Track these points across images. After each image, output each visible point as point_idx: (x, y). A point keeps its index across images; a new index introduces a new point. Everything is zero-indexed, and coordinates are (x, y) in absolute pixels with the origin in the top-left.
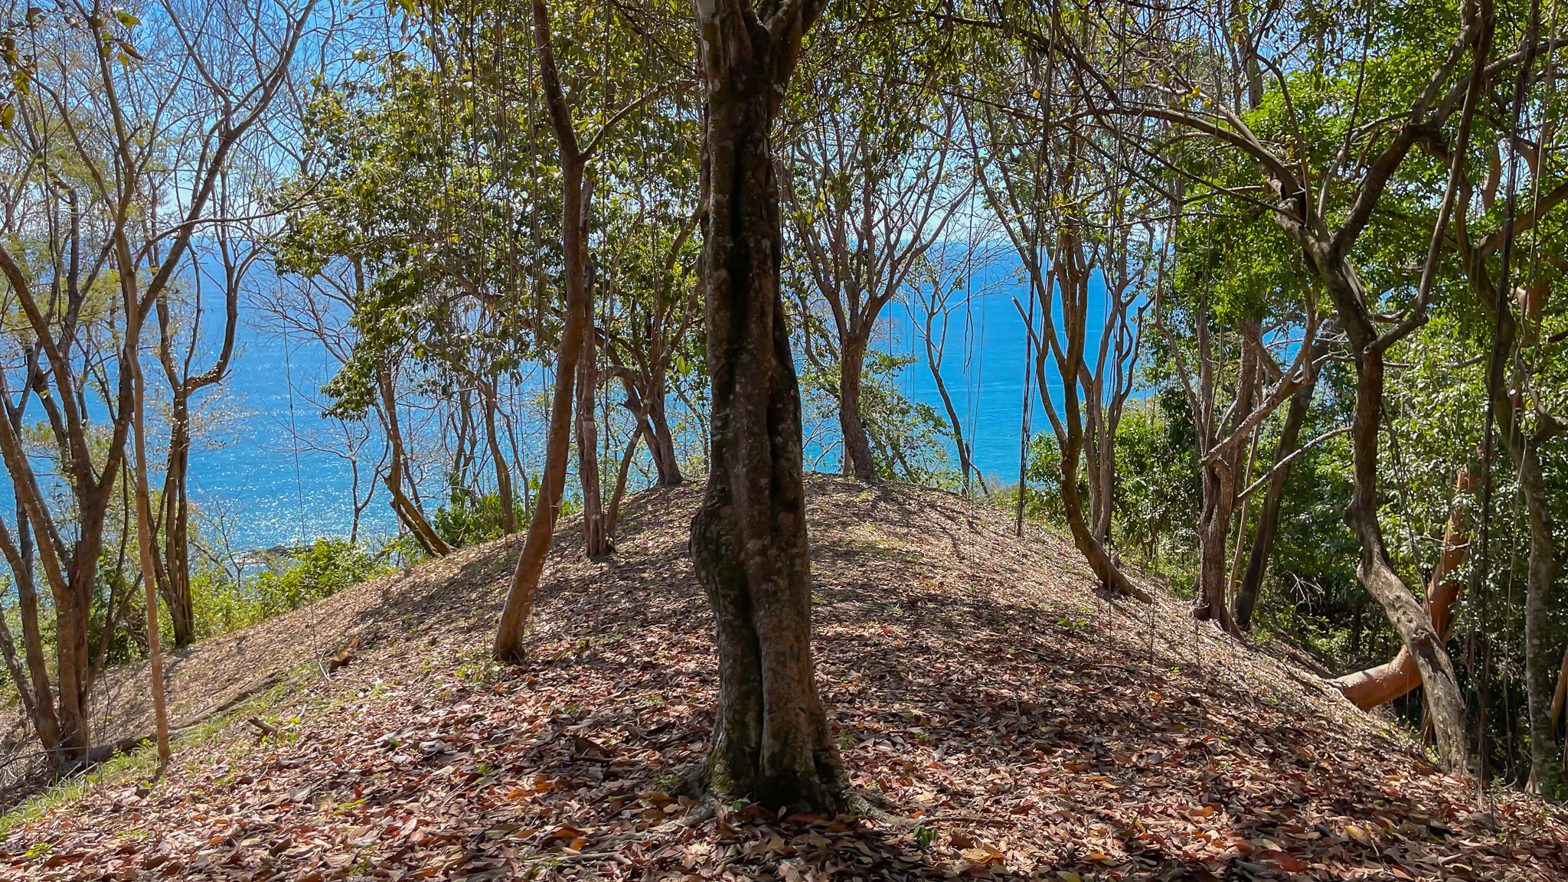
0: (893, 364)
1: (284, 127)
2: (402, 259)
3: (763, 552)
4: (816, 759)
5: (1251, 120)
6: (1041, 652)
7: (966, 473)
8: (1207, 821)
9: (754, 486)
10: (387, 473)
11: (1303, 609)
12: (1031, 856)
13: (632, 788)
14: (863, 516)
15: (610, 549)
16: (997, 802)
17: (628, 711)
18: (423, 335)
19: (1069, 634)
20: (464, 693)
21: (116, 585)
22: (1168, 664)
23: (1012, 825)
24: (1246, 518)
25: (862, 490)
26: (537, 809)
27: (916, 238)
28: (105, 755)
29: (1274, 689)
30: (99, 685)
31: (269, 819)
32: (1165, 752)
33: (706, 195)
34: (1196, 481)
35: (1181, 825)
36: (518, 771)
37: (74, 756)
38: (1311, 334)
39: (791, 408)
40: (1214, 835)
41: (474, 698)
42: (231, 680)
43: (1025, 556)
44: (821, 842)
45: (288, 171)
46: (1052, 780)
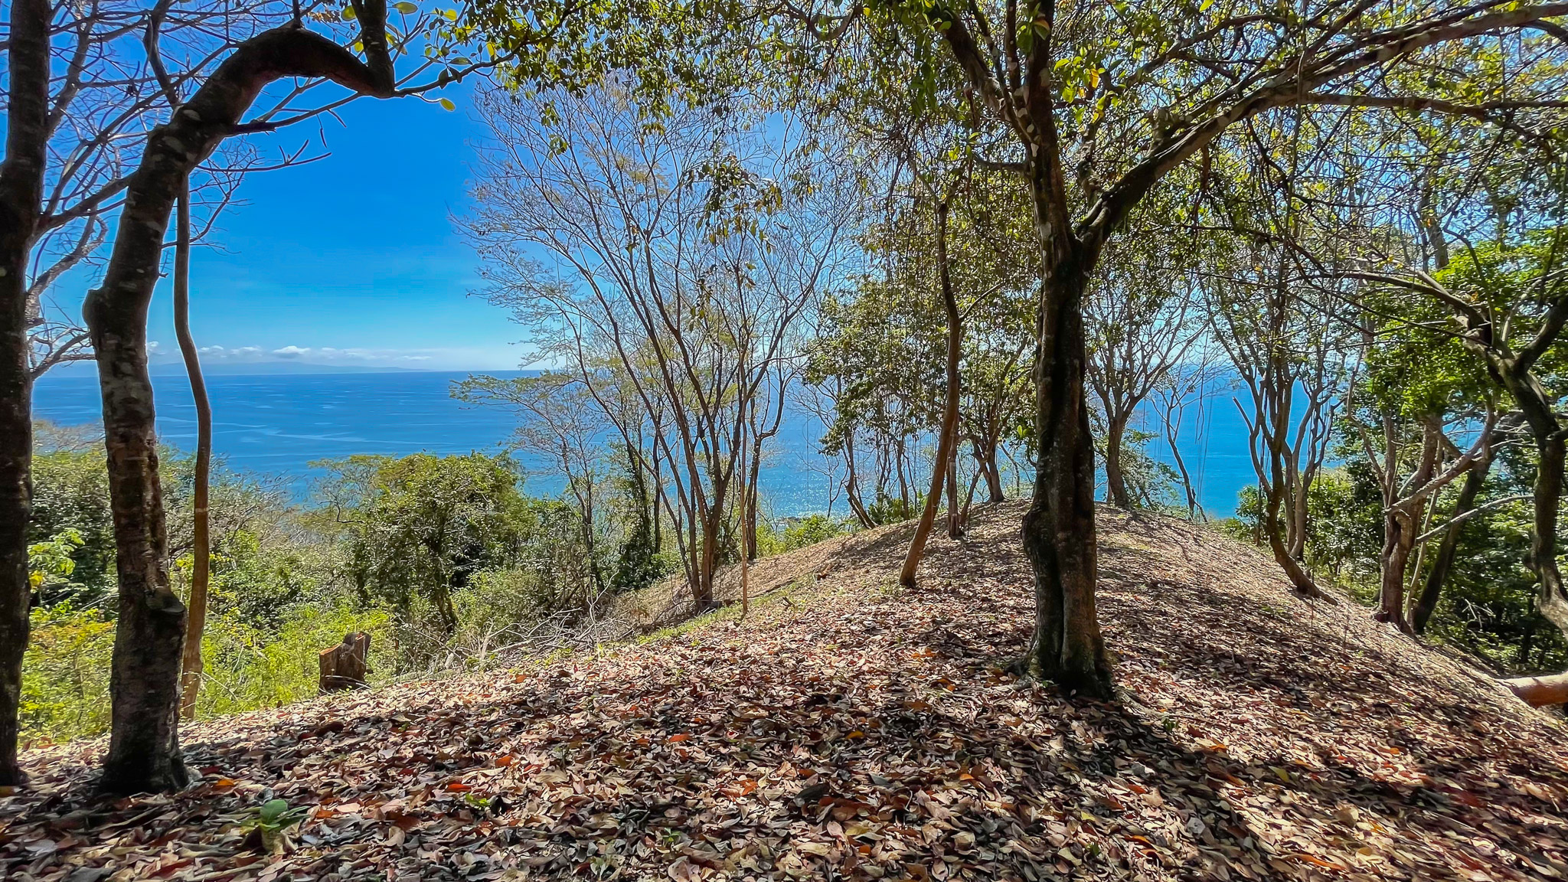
0: (1143, 437)
1: (811, 314)
2: (861, 377)
3: (1067, 540)
4: (1096, 665)
5: (1437, 277)
6: (1249, 625)
7: (1192, 508)
8: (1394, 757)
9: (1063, 502)
10: (847, 484)
11: (1474, 626)
12: (1248, 752)
13: (980, 664)
14: (1120, 529)
15: (962, 533)
16: (1221, 714)
17: (976, 622)
18: (869, 415)
19: (1271, 618)
20: (885, 600)
21: (727, 528)
22: (1354, 648)
23: (1232, 730)
24: (1423, 555)
25: (1120, 512)
26: (928, 665)
27: (1162, 361)
28: (718, 606)
29: (1449, 679)
30: (718, 573)
31: (794, 646)
32: (1354, 706)
33: (1040, 335)
34: (1378, 526)
35: (1371, 756)
36: (916, 644)
37: (705, 604)
38: (1490, 426)
39: (1088, 457)
40: (1401, 768)
41: (890, 603)
42: (772, 579)
43: (1235, 563)
44: (1099, 715)
45: (811, 335)
46: (1262, 707)
